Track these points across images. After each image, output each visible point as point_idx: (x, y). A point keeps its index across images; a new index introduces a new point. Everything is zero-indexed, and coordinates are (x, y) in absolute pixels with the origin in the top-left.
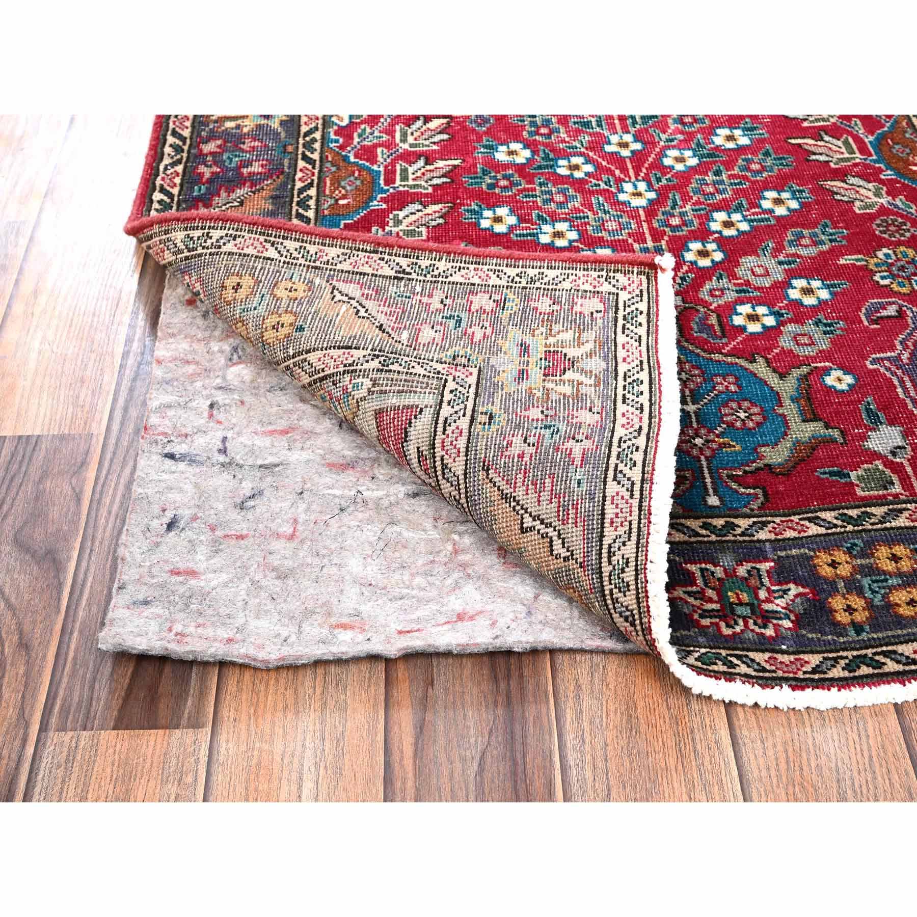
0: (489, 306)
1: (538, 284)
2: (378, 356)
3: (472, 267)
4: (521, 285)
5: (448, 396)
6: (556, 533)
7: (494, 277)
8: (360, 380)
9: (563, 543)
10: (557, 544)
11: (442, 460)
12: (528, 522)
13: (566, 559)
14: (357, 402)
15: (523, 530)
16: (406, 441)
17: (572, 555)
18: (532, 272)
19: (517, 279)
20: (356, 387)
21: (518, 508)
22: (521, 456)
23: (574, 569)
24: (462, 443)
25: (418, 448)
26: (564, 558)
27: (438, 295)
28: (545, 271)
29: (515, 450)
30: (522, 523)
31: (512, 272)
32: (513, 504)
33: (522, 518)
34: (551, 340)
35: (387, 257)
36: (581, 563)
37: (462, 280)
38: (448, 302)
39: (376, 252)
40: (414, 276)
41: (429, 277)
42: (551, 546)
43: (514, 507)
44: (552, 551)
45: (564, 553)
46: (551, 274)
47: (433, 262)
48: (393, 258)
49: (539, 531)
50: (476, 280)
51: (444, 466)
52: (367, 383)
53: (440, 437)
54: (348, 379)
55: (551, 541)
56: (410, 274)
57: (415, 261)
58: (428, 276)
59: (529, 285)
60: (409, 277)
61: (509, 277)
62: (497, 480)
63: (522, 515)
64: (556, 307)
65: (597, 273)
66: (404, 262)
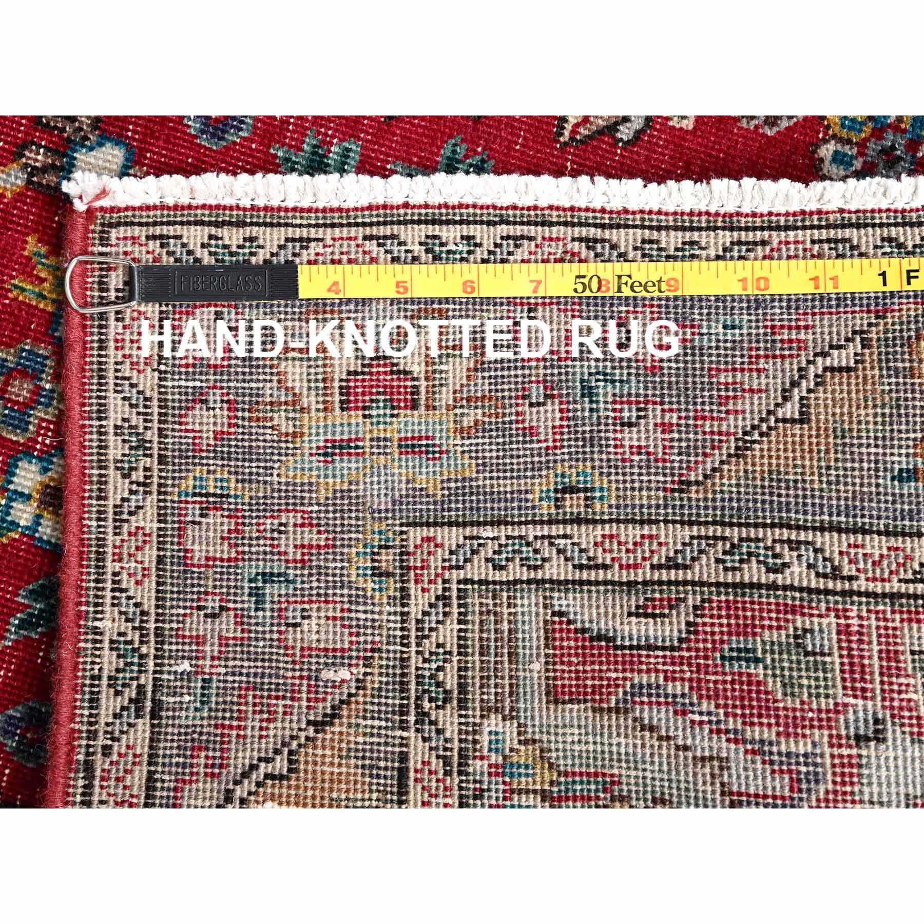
0: (218, 522)
1: (152, 435)
2: (422, 715)
3: (111, 566)
4: (156, 467)
5: (516, 571)
6: (819, 360)
7: (135, 522)
8: (485, 739)
9: (839, 347)
10: (839, 358)
11: (660, 567)
12: (790, 410)
13: (866, 343)
14: (526, 742)
15: (804, 419)
16: (614, 639)
17: (862, 332)
18: (116, 449)
19: (138, 476)
20: (496, 745)
21: (764, 427)
22: (666, 428)
23: (886, 331)
24: (632, 533)
25: (630, 614)
26: (863, 347)
27: (196, 624)
28: (110, 424)
29: (654, 440)
30: (793, 421)
31: (117, 488)
32: (756, 437)
33: (785, 421)
34: (310, 400)
35: (101, 741)
36: (877, 317)
37: (151, 584)
38: (212, 604)
39: (89, 767)
40: (147, 680)
41: (149, 649)
42: (840, 369)
43: (761, 435)
44: (849, 369)
45: (856, 346)
46: (117, 410)
47: (106, 645)
48: (101, 727)
49: (809, 391)
50: (150, 555)
51: (670, 564)
52: (493, 723)
53: (614, 574)
54: (478, 763)
55: (832, 369)
56: (140, 688)
57: (105, 682)
58: (144, 650)
59: (155, 452)
60: (149, 688)
61: (131, 492)
62: (709, 466)
63: (777, 421)
64: (215, 397)
65: (112, 322)
66: (109, 704)
